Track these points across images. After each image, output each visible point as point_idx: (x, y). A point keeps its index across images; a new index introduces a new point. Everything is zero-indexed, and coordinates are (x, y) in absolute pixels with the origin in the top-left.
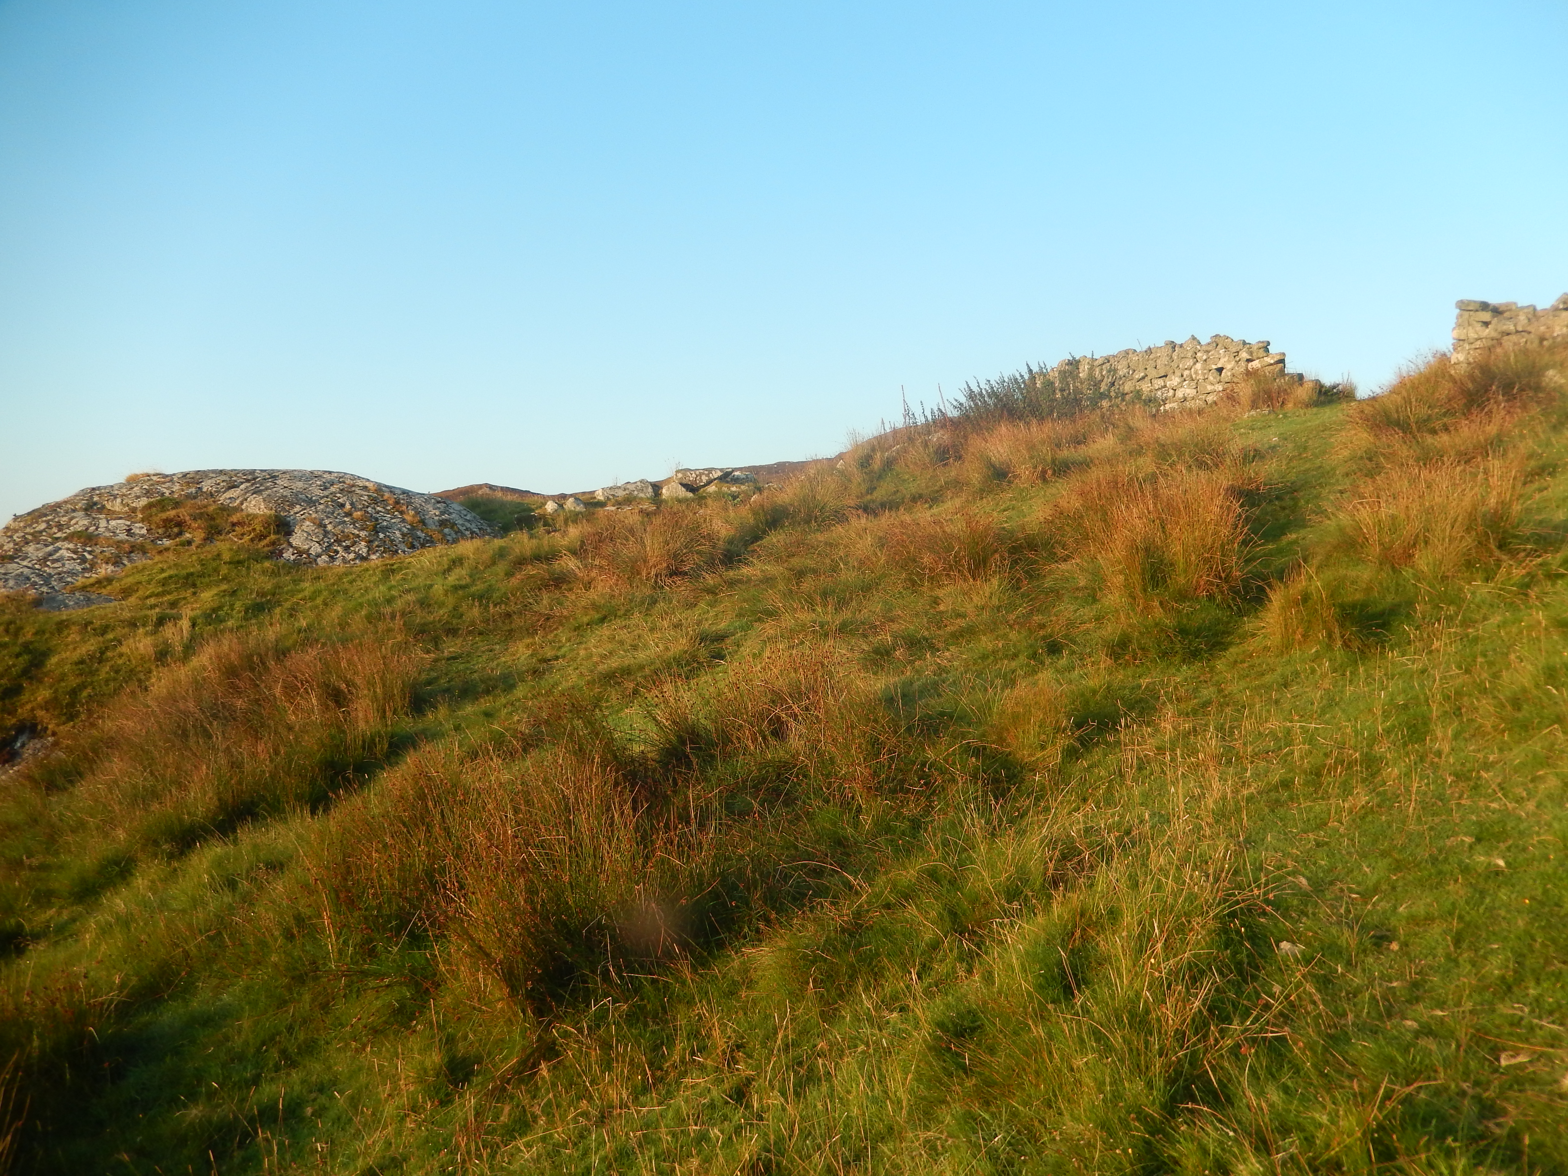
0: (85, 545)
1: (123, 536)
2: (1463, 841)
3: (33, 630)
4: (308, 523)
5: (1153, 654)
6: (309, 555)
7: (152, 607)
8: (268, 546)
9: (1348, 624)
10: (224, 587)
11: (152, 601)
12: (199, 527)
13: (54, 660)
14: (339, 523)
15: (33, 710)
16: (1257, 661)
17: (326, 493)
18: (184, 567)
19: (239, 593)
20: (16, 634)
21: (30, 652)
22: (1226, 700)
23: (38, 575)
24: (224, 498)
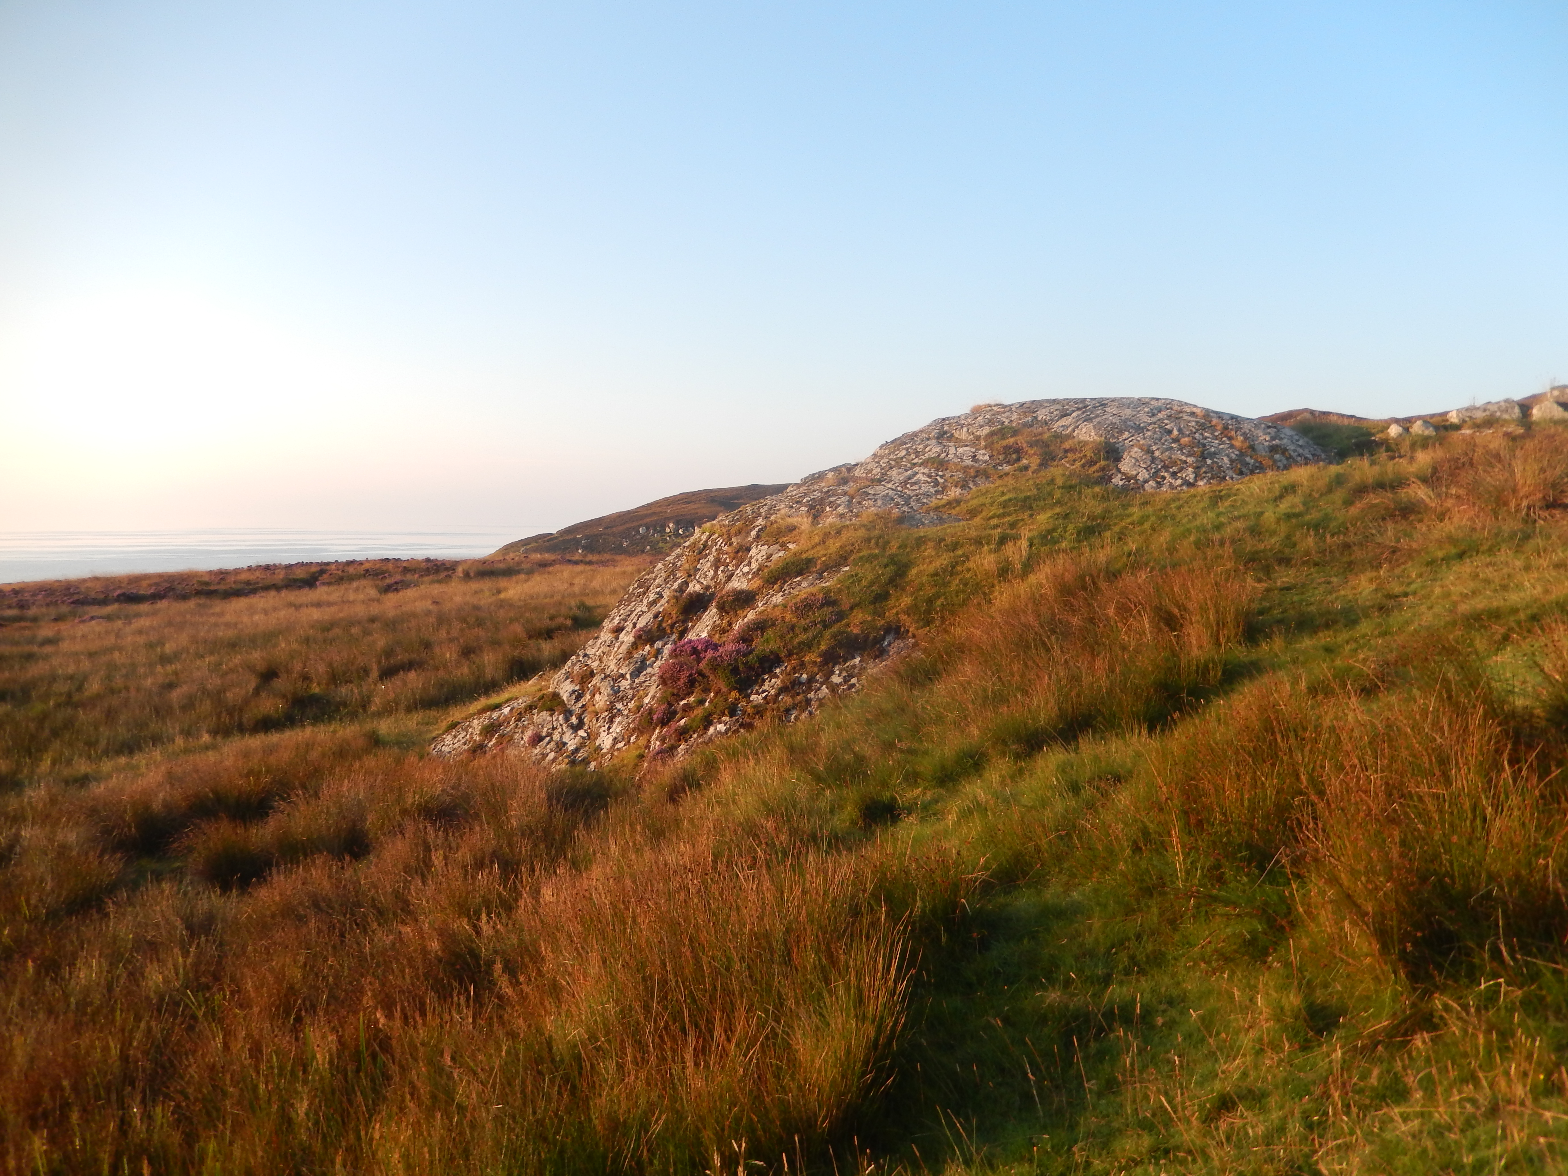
0: (938, 470)
1: (969, 462)
3: (897, 545)
4: (1136, 449)
6: (1137, 480)
7: (996, 527)
8: (1098, 471)
10: (1058, 510)
11: (994, 521)
12: (1034, 454)
13: (914, 571)
14: (1167, 450)
15: (897, 614)
17: (1154, 419)
18: (1021, 491)
19: (1072, 516)
20: (884, 549)
21: (895, 564)
23: (900, 496)
24: (1057, 426)
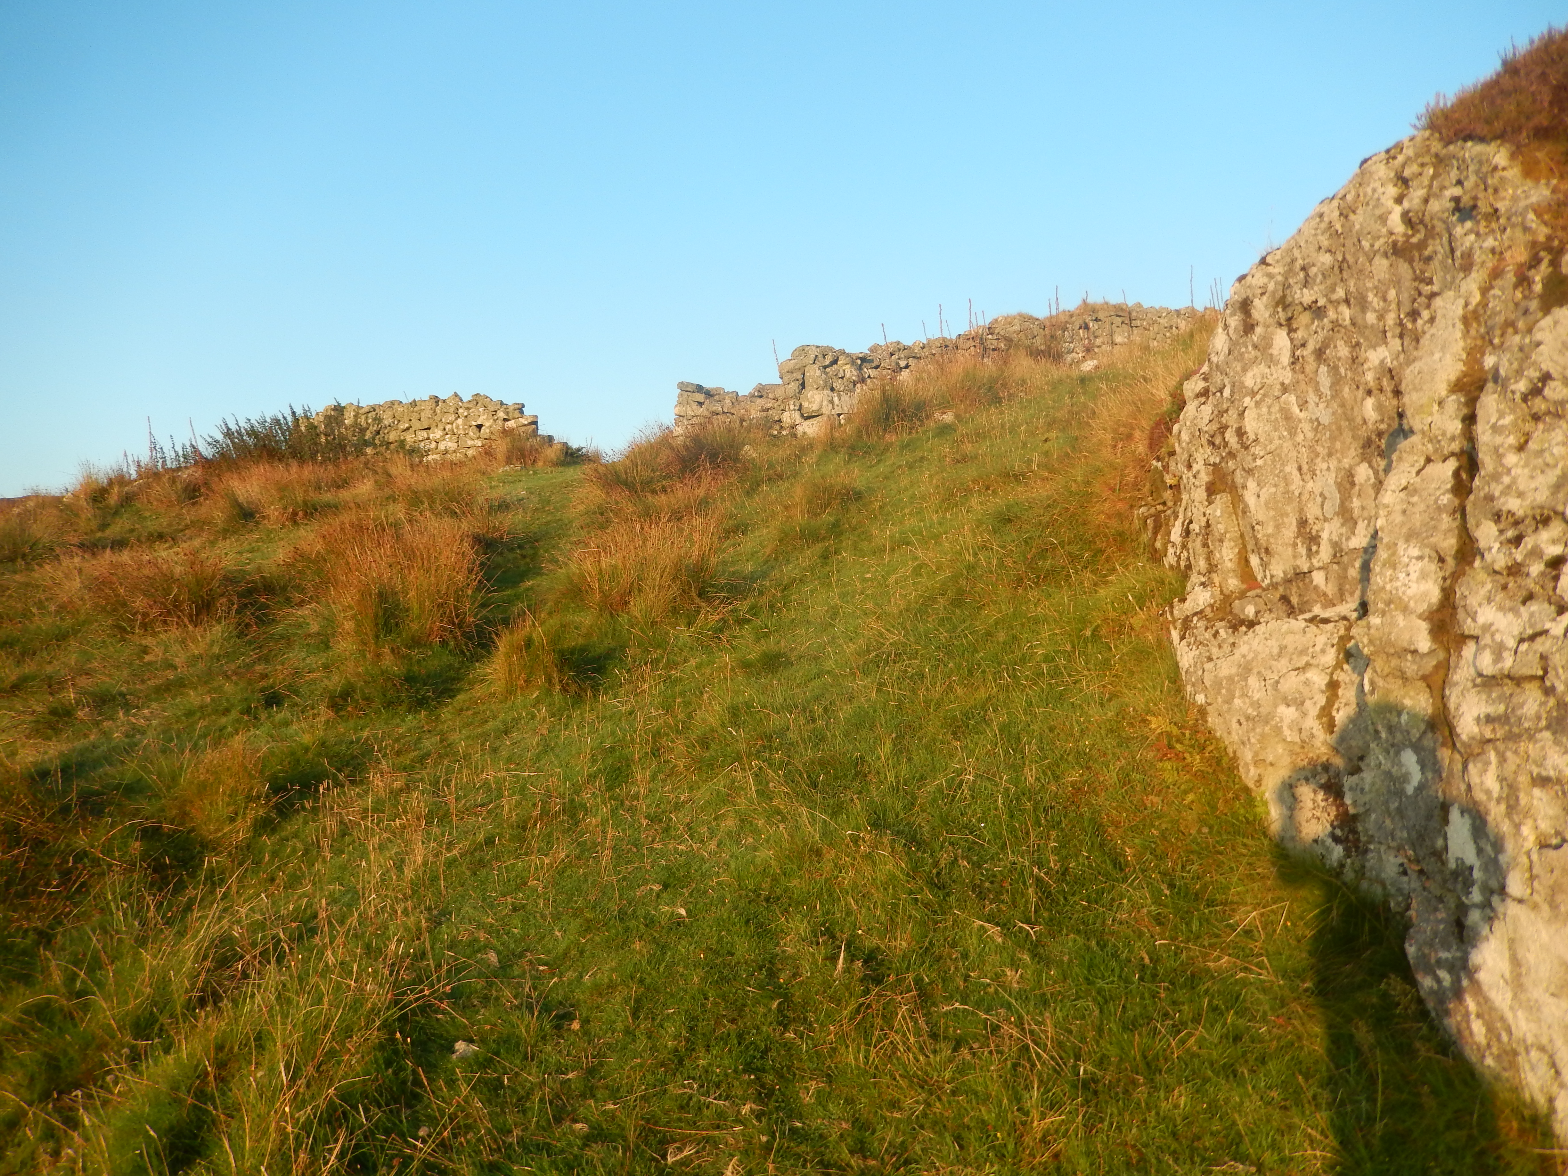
2: (652, 889)
5: (377, 704)
9: (566, 668)
16: (482, 708)
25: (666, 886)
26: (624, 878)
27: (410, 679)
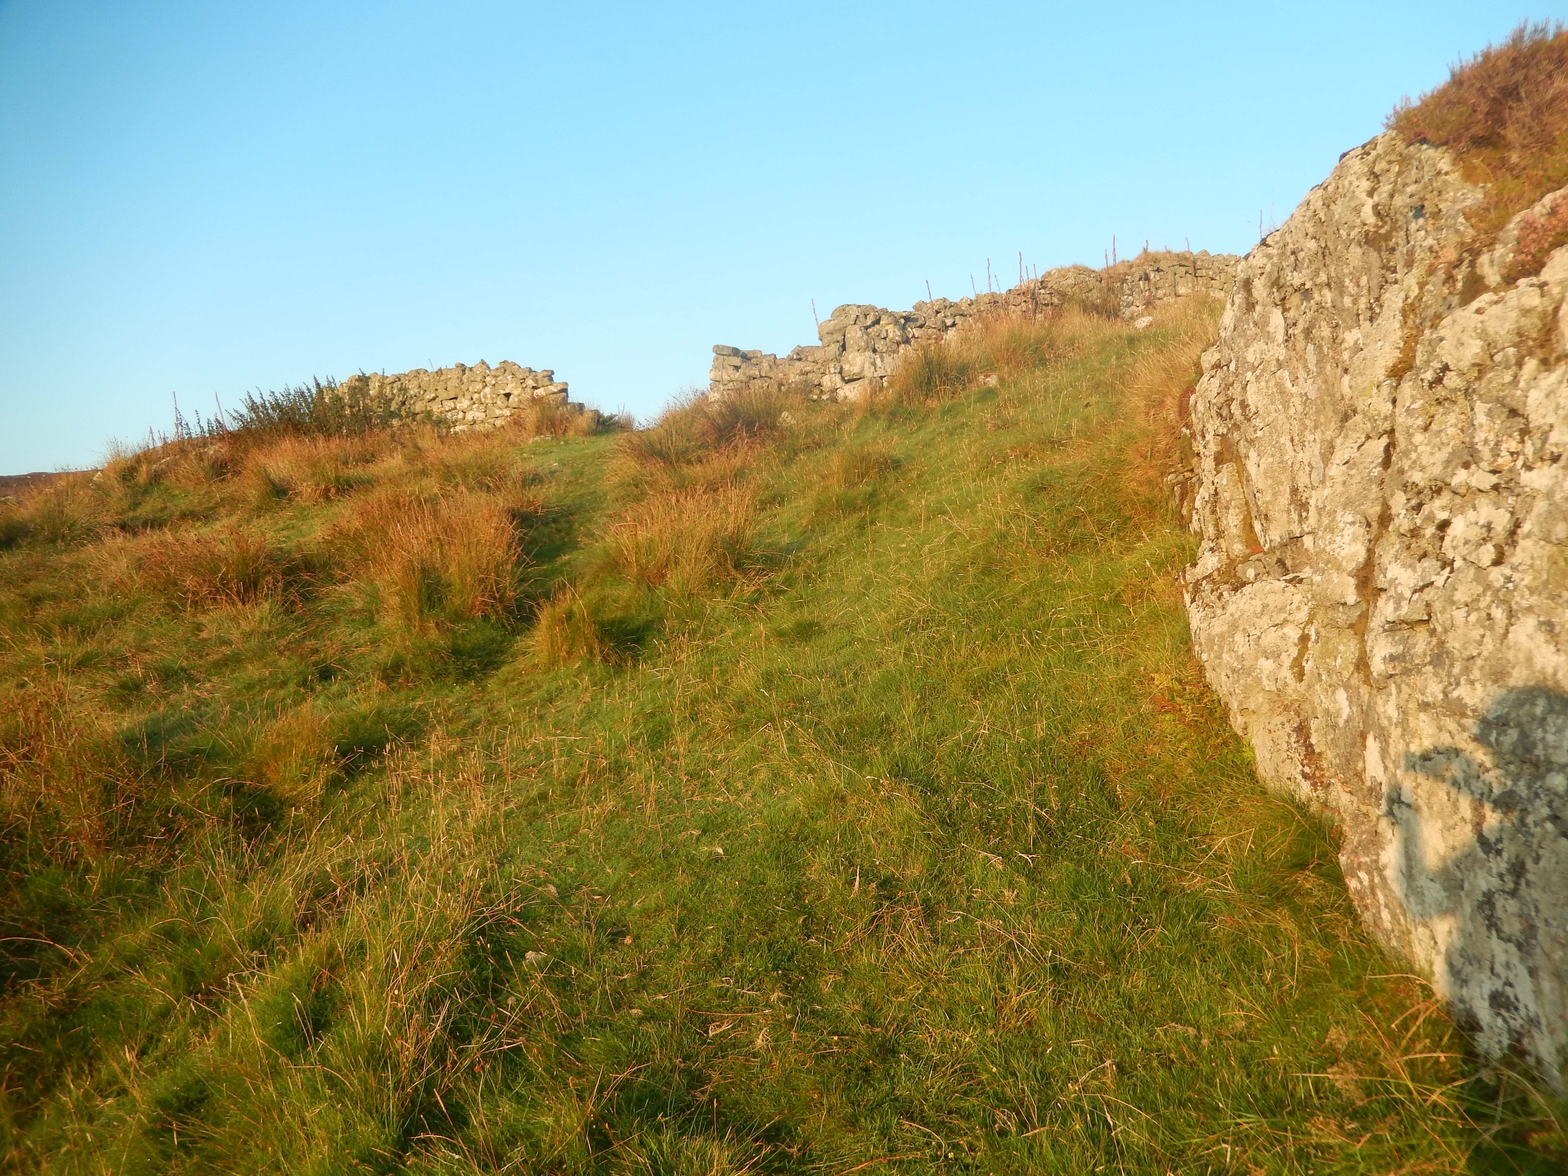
2: (692, 834)
5: (426, 676)
9: (606, 639)
16: (526, 679)
22: (495, 718)
25: (704, 832)
26: (667, 826)
27: (456, 652)
